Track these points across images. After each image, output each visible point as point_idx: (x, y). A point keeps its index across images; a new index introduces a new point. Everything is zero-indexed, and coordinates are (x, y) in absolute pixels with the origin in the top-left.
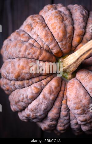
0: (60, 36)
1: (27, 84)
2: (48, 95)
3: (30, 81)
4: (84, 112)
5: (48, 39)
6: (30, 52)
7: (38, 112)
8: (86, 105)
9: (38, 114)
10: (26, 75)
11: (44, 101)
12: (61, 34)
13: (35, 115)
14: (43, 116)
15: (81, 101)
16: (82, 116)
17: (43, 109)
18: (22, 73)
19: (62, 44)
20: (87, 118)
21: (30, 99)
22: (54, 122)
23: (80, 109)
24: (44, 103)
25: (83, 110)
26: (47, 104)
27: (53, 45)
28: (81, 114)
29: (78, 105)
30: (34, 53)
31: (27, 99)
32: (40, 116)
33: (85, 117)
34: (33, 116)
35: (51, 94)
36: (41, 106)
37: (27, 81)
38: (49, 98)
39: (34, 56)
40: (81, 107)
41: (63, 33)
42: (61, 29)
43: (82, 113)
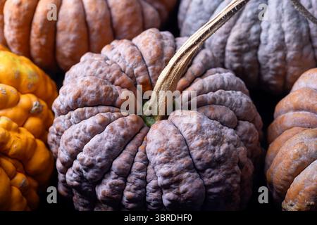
0: (152, 55)
1: (89, 111)
2: (119, 127)
3: (95, 109)
4: (170, 159)
5: (133, 57)
6: (103, 69)
7: (97, 154)
8: (174, 146)
9: (97, 157)
10: (91, 95)
11: (110, 135)
12: (154, 53)
13: (92, 158)
14: (104, 161)
15: (168, 140)
16: (165, 165)
17: (106, 148)
18: (85, 92)
19: (154, 69)
20: (174, 170)
21: (90, 132)
22: (120, 181)
23: (165, 153)
24: (110, 138)
25: (169, 154)
26: (113, 141)
27: (139, 68)
28: (165, 163)
29: (162, 145)
30: (109, 72)
31: (85, 132)
32: (100, 161)
33: (170, 167)
34: (89, 159)
35: (123, 127)
36: (104, 143)
37: (91, 108)
38: (119, 132)
39: (108, 76)
40: (166, 149)
41: (158, 51)
42: (156, 45)
43: (167, 160)
